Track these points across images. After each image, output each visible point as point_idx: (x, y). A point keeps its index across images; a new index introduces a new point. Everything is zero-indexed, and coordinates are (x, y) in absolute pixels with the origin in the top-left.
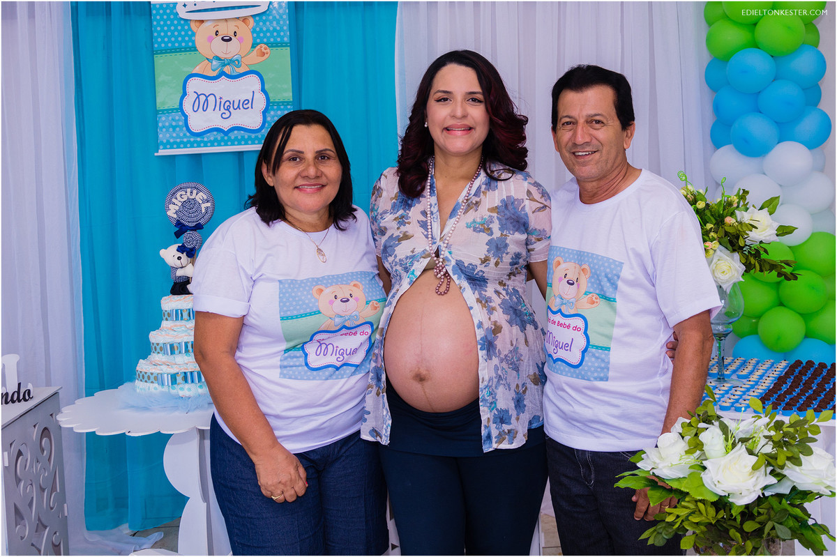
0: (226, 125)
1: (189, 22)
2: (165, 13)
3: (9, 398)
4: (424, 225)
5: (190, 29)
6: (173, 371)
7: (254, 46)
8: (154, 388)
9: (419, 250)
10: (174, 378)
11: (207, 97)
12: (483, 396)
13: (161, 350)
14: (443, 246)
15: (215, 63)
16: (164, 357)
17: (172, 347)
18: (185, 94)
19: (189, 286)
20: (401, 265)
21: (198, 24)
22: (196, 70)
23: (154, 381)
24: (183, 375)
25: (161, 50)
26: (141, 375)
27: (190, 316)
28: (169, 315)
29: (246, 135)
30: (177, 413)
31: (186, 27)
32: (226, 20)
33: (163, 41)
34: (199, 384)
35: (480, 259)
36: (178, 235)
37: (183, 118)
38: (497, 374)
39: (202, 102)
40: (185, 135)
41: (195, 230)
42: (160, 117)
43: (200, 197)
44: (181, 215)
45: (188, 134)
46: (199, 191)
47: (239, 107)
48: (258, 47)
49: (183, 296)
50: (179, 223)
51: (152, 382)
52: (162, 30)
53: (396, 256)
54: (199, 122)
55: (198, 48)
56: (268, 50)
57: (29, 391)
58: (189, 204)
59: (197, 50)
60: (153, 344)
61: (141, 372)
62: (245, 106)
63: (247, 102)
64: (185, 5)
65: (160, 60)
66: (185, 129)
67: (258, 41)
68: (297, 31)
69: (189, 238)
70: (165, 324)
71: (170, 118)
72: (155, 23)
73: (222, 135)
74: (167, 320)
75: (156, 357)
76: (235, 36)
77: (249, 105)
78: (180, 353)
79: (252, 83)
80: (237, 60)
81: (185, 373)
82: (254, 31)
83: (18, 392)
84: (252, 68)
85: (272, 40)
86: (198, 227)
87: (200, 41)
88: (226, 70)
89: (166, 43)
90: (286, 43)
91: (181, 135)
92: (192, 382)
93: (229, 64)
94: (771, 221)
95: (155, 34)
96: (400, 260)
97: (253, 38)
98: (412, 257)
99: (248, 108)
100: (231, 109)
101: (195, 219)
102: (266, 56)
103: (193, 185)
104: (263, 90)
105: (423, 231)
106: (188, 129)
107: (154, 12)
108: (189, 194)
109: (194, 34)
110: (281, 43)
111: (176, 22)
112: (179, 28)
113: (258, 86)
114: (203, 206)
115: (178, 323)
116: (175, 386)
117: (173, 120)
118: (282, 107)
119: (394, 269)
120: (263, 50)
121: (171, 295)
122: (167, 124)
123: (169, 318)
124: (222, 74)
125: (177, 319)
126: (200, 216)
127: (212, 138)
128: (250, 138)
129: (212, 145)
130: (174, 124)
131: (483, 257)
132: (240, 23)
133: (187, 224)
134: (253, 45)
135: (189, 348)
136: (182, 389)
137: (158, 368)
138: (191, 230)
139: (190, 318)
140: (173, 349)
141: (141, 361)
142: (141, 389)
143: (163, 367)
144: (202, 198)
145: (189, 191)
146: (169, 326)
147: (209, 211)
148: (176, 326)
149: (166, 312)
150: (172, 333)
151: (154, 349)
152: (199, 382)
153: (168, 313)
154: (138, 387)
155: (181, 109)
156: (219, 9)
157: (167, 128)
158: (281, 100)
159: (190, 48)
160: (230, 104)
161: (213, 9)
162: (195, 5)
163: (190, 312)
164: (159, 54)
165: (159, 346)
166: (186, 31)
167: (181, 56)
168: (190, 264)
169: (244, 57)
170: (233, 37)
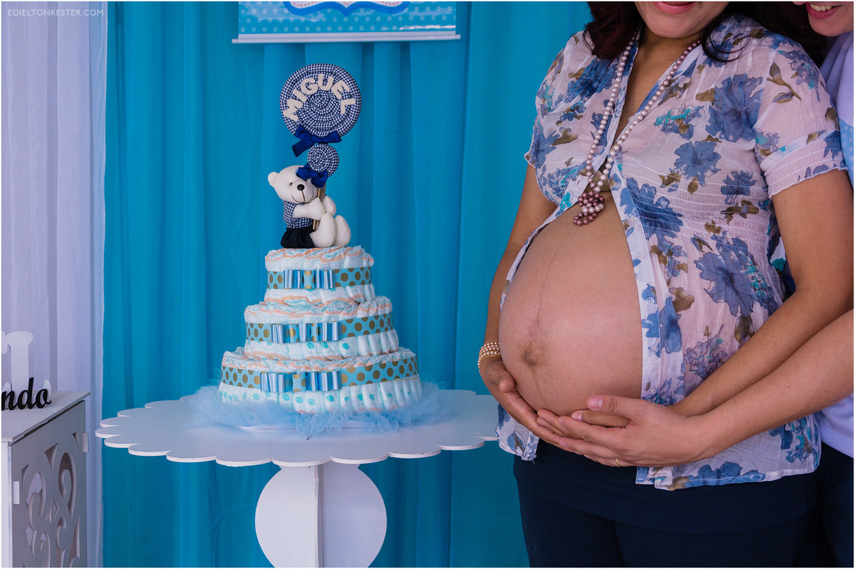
3: (16, 401)
6: (289, 370)
8: (254, 395)
9: (577, 162)
10: (288, 381)
13: (266, 335)
16: (270, 347)
17: (285, 329)
19: (313, 235)
20: (551, 184)
23: (254, 384)
24: (304, 377)
26: (231, 374)
27: (315, 283)
28: (279, 278)
30: (291, 438)
34: (327, 394)
35: (661, 176)
36: (298, 150)
41: (328, 143)
43: (339, 87)
44: (304, 117)
45: (286, 11)
46: (338, 77)
50: (301, 131)
51: (251, 386)
53: (544, 169)
57: (46, 391)
58: (322, 100)
60: (252, 325)
61: (231, 369)
69: (316, 156)
70: (271, 294)
73: (341, 14)
74: (276, 287)
75: (252, 347)
78: (298, 340)
81: (307, 374)
83: (30, 391)
91: (276, 11)
92: (318, 389)
98: (566, 172)
101: (328, 125)
103: (329, 68)
108: (320, 82)
114: (344, 104)
115: (296, 293)
116: (289, 394)
119: (544, 190)
123: (280, 285)
125: (294, 286)
126: (338, 120)
129: (324, 30)
131: (666, 173)
133: (314, 132)
135: (314, 334)
136: (300, 400)
137: (262, 363)
138: (322, 143)
139: (315, 286)
140: (287, 334)
141: (227, 354)
142: (231, 398)
143: (270, 362)
144: (341, 90)
145: (321, 76)
146: (280, 298)
147: (353, 112)
148: (292, 297)
149: (277, 275)
150: (284, 308)
151: (252, 335)
152: (329, 390)
153: (279, 276)
154: (225, 394)
163: (315, 277)
165: (263, 329)
168: (318, 199)
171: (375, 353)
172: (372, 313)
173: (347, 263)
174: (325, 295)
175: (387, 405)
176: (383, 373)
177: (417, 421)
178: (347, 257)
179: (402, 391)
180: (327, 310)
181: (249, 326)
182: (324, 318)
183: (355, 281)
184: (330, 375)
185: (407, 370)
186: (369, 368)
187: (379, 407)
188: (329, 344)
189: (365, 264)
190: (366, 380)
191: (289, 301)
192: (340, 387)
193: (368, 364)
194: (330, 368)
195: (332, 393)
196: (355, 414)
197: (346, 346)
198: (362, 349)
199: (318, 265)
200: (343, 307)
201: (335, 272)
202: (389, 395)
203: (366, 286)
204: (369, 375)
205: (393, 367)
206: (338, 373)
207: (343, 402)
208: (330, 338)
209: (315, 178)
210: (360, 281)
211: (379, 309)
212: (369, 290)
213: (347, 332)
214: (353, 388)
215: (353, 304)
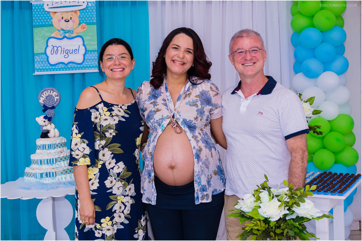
0: (66, 61)
1: (49, 13)
2: (38, 8)
5: (50, 16)
6: (41, 172)
7: (80, 24)
8: (33, 179)
10: (41, 175)
11: (57, 48)
12: (196, 179)
15: (61, 32)
16: (37, 166)
17: (41, 161)
18: (47, 46)
19: (48, 134)
20: (157, 123)
21: (54, 13)
22: (53, 35)
23: (33, 176)
25: (36, 26)
26: (27, 174)
27: (49, 148)
28: (40, 147)
29: (76, 66)
30: (43, 191)
31: (48, 15)
32: (67, 12)
33: (37, 21)
34: (53, 178)
35: (194, 117)
36: (44, 111)
37: (47, 57)
38: (201, 169)
39: (55, 50)
40: (47, 65)
41: (52, 109)
42: (36, 57)
44: (45, 102)
45: (49, 65)
46: (54, 91)
47: (72, 52)
48: (82, 25)
49: (46, 138)
50: (44, 106)
51: (32, 177)
52: (37, 16)
53: (154, 119)
54: (54, 59)
55: (54, 25)
56: (86, 26)
58: (49, 97)
59: (53, 26)
60: (32, 160)
61: (27, 172)
62: (75, 52)
63: (76, 50)
64: (48, 5)
65: (36, 30)
66: (47, 62)
67: (82, 22)
68: (100, 17)
69: (49, 113)
70: (38, 151)
71: (40, 57)
72: (34, 13)
73: (64, 65)
74: (39, 149)
75: (33, 166)
76: (71, 19)
77: (77, 52)
78: (44, 164)
79: (79, 41)
80: (72, 31)
81: (47, 173)
82: (80, 17)
84: (79, 35)
85: (88, 21)
86: (53, 108)
87: (55, 21)
88: (67, 35)
89: (39, 23)
90: (95, 23)
91: (45, 65)
92: (50, 177)
93: (68, 32)
94: (310, 108)
95: (34, 18)
96: (157, 121)
97: (79, 20)
98: (162, 119)
99: (77, 53)
100: (69, 54)
101: (52, 104)
102: (85, 29)
103: (51, 89)
104: (84, 45)
106: (49, 63)
107: (33, 8)
108: (49, 92)
109: (52, 18)
110: (92, 23)
111: (43, 13)
112: (45, 15)
113: (81, 43)
114: (56, 98)
115: (44, 151)
116: (42, 178)
117: (42, 58)
118: (93, 53)
119: (154, 125)
120: (84, 26)
122: (39, 60)
123: (40, 149)
124: (65, 37)
125: (43, 149)
126: (54, 103)
127: (60, 67)
128: (77, 67)
129: (60, 70)
130: (42, 60)
132: (73, 13)
133: (48, 106)
135: (49, 162)
136: (45, 180)
137: (35, 170)
138: (50, 109)
139: (49, 149)
141: (27, 168)
142: (27, 180)
143: (37, 170)
144: (55, 95)
146: (40, 152)
147: (58, 100)
148: (43, 152)
150: (41, 155)
152: (53, 177)
155: (45, 53)
156: (64, 7)
157: (39, 62)
158: (92, 50)
159: (50, 25)
160: (68, 51)
161: (61, 7)
162: (53, 5)
163: (49, 146)
164: (36, 27)
165: (35, 161)
166: (48, 17)
167: (46, 29)
168: (50, 124)
169: (75, 29)
170: (70, 20)
172: (65, 155)
173: (58, 142)
174: (52, 151)
175: (70, 180)
176: (68, 171)
178: (58, 140)
180: (53, 155)
182: (51, 158)
183: (60, 146)
184: (53, 173)
186: (64, 170)
187: (67, 181)
189: (63, 142)
190: (63, 174)
192: (56, 176)
194: (53, 171)
196: (60, 183)
197: (58, 165)
198: (63, 165)
199: (49, 143)
200: (57, 154)
201: (54, 144)
202: (70, 177)
203: (64, 148)
204: (64, 172)
206: (55, 172)
207: (57, 180)
208: (53, 163)
209: (49, 119)
210: (62, 146)
211: (68, 154)
212: (65, 149)
213: (58, 161)
214: (60, 176)
215: (60, 153)
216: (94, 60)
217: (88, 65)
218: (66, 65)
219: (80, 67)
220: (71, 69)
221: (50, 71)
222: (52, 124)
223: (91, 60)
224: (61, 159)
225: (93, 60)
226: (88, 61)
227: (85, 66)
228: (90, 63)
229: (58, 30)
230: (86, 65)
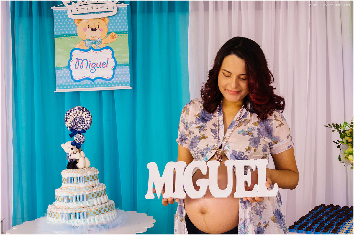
0: (93, 76)
4: (214, 132)
5: (74, 24)
6: (70, 212)
8: (58, 221)
9: (210, 145)
10: (69, 216)
11: (83, 61)
12: (241, 228)
13: (62, 200)
14: (224, 143)
15: (87, 42)
16: (63, 204)
18: (71, 59)
19: (77, 165)
20: (201, 153)
21: (78, 21)
22: (77, 46)
24: (75, 214)
25: (58, 35)
26: (50, 214)
27: (78, 181)
29: (104, 81)
31: (72, 23)
32: (94, 19)
33: (59, 30)
34: (83, 220)
35: (245, 148)
36: (71, 136)
37: (70, 72)
38: (250, 217)
39: (80, 64)
42: (57, 72)
43: (84, 115)
44: (73, 125)
45: (72, 81)
46: (83, 112)
47: (100, 66)
48: (111, 34)
49: (75, 170)
50: (72, 129)
51: (57, 218)
52: (59, 25)
53: (198, 148)
54: (78, 74)
55: (78, 34)
56: (116, 36)
58: (78, 119)
59: (78, 36)
60: (57, 196)
61: (50, 212)
62: (103, 66)
63: (104, 64)
64: (72, 11)
65: (57, 41)
66: (70, 78)
67: (111, 31)
68: (132, 25)
69: (77, 138)
70: (63, 185)
71: (63, 72)
72: (55, 21)
73: (91, 81)
74: (65, 183)
75: (57, 203)
76: (99, 28)
77: (106, 65)
78: (72, 201)
79: (107, 53)
80: (99, 41)
84: (108, 45)
85: (118, 30)
87: (80, 30)
88: (94, 46)
89: (61, 32)
90: (126, 32)
91: (69, 81)
92: (80, 218)
93: (95, 43)
95: (55, 27)
96: (201, 150)
98: (207, 149)
99: (105, 67)
100: (96, 68)
101: (81, 127)
102: (115, 39)
103: (81, 108)
104: (113, 57)
105: (213, 135)
106: (72, 78)
107: (55, 15)
108: (78, 113)
109: (76, 27)
110: (123, 32)
111: (66, 20)
112: (68, 23)
113: (110, 55)
114: (86, 120)
115: (72, 185)
116: (70, 220)
118: (123, 67)
119: (197, 155)
120: (114, 36)
121: (67, 169)
122: (61, 75)
124: (91, 48)
125: (71, 182)
126: (84, 125)
127: (85, 83)
128: (106, 83)
129: (85, 87)
130: (65, 75)
131: (247, 148)
132: (101, 21)
133: (76, 130)
134: (108, 32)
135: (78, 199)
136: (73, 222)
137: (60, 210)
138: (79, 133)
139: (78, 182)
140: (68, 199)
141: (50, 205)
142: (50, 222)
143: (63, 209)
145: (78, 111)
146: (66, 186)
147: (89, 123)
148: (70, 186)
149: (65, 179)
150: (68, 190)
151: (57, 200)
153: (66, 179)
154: (49, 220)
155: (69, 67)
156: (90, 13)
157: (61, 77)
158: (123, 63)
159: (74, 34)
160: (95, 65)
161: (87, 13)
162: (77, 11)
163: (78, 179)
164: (57, 37)
165: (61, 198)
166: (72, 25)
167: (70, 39)
168: (78, 152)
169: (103, 39)
170: (97, 29)
171: (99, 204)
172: (98, 190)
173: (89, 174)
174: (81, 185)
175: (104, 222)
176: (102, 211)
177: (114, 226)
178: (89, 172)
179: (109, 217)
180: (82, 190)
181: (56, 197)
182: (81, 194)
183: (92, 179)
184: (83, 214)
185: (110, 209)
186: (97, 210)
187: (101, 223)
188: (83, 202)
189: (95, 173)
191: (69, 188)
192: (87, 217)
193: (97, 209)
194: (84, 211)
195: (84, 219)
196: (93, 226)
197: (89, 203)
198: (95, 203)
199: (79, 175)
200: (88, 189)
201: (85, 177)
202: (105, 218)
204: (97, 212)
205: (106, 209)
206: (86, 212)
207: (88, 222)
208: (83, 200)
209: (77, 145)
210: (94, 179)
211: (101, 188)
212: (97, 182)
213: (89, 198)
214: (92, 217)
215: (91, 187)
216: (126, 76)
217: (118, 81)
218: (93, 81)
219: (109, 83)
220: (98, 86)
221: (74, 87)
222: (82, 152)
223: (122, 76)
224: (93, 196)
225: (124, 75)
226: (118, 76)
227: (115, 82)
228: (120, 79)
229: (83, 40)
230: (116, 80)
